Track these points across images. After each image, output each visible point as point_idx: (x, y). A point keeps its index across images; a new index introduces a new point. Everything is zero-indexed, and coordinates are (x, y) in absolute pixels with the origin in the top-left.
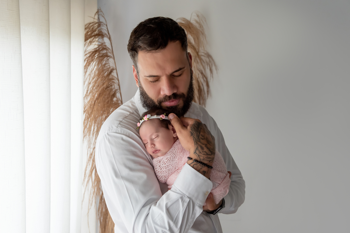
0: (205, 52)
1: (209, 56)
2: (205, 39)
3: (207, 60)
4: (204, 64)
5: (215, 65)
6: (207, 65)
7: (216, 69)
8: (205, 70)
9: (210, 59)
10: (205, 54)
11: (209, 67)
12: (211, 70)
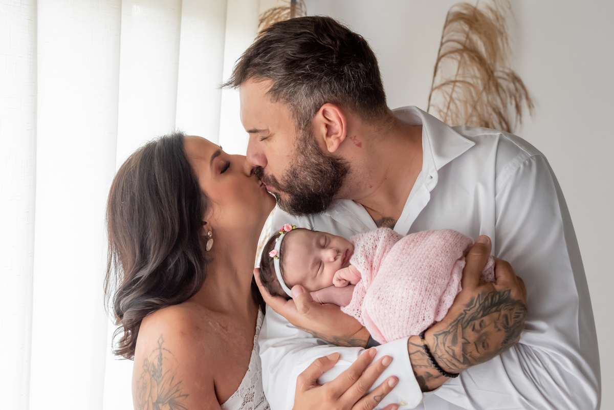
0: (507, 71)
1: (515, 79)
2: (505, 45)
3: (512, 86)
4: (503, 95)
5: (527, 98)
6: (511, 97)
7: (530, 106)
8: (505, 106)
9: (517, 84)
10: (508, 75)
11: (514, 102)
12: (518, 108)
